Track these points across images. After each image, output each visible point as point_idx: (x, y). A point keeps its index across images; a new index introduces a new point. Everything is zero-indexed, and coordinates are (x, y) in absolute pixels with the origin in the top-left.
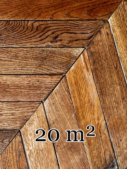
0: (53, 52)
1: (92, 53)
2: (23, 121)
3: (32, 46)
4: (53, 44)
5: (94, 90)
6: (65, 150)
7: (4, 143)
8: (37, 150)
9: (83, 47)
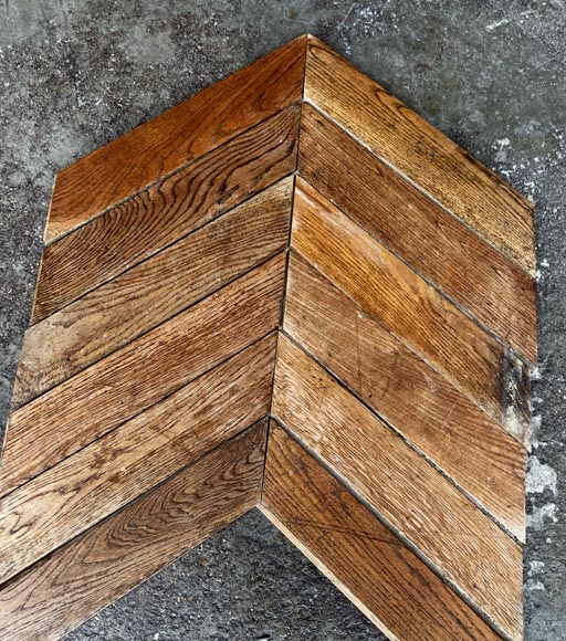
0: (237, 219)
1: (314, 175)
2: (265, 392)
3: (186, 231)
4: (225, 205)
5: (367, 240)
6: (392, 394)
7: (253, 464)
8: (333, 432)
9: (289, 175)
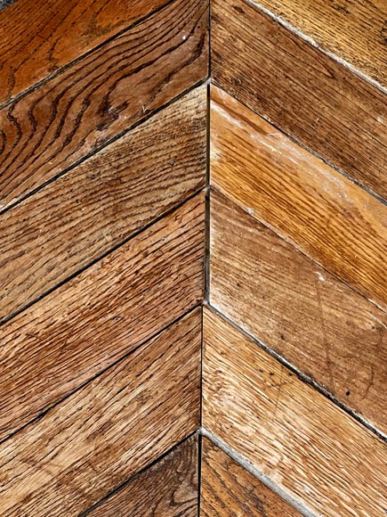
0: (128, 149)
1: (237, 83)
2: (190, 396)
3: (54, 172)
4: (110, 131)
5: (321, 171)
6: (379, 389)
7: (181, 504)
8: (298, 449)
9: (200, 84)
